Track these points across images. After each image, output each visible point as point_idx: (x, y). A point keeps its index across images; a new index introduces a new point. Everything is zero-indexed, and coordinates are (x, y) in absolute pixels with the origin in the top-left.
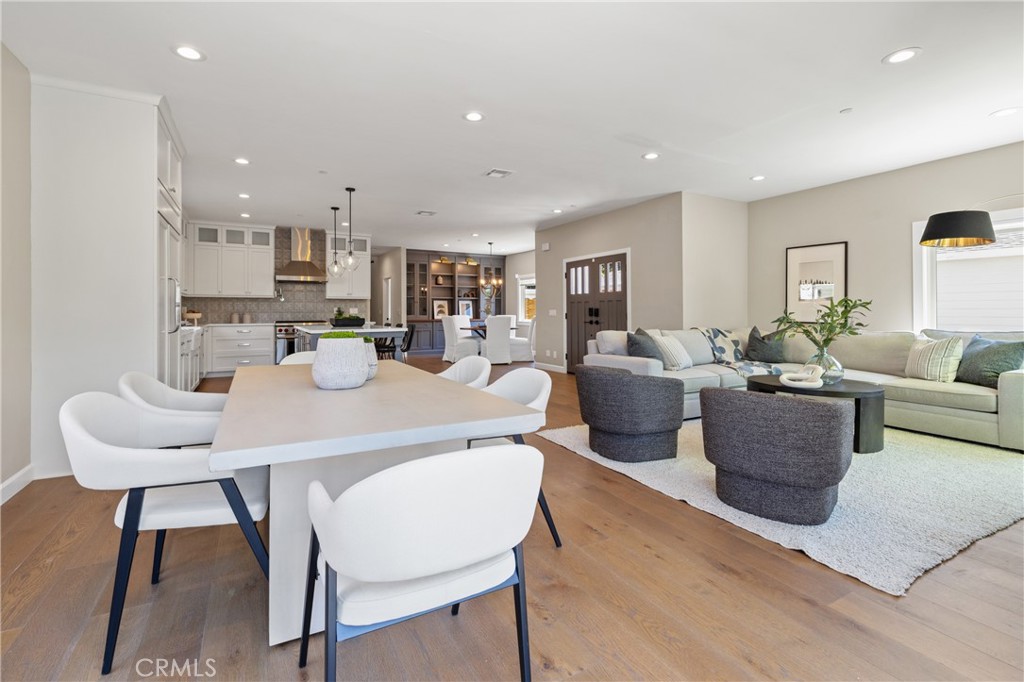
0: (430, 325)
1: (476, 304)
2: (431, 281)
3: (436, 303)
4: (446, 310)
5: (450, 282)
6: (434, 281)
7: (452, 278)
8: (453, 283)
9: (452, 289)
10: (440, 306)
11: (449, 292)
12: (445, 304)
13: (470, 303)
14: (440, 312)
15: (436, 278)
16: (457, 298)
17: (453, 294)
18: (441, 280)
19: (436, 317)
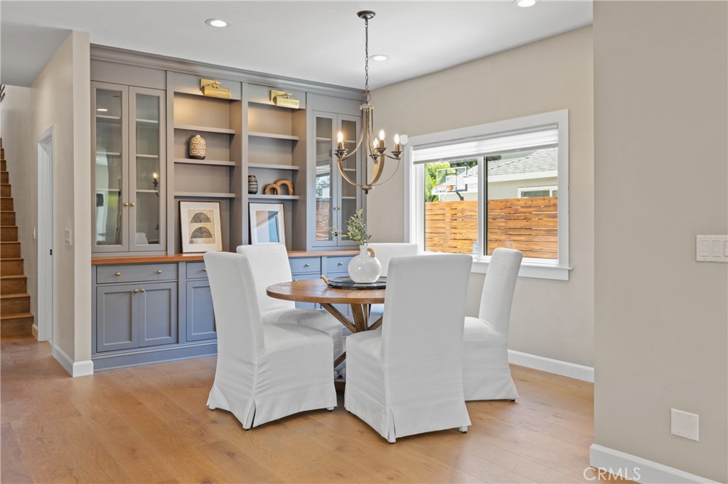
0: (168, 272)
1: (295, 210)
2: (172, 150)
3: (188, 209)
4: (216, 227)
5: (225, 152)
6: (183, 149)
7: (231, 139)
8: (235, 154)
9: (232, 171)
10: (197, 218)
11: (222, 179)
12: (213, 210)
13: (278, 208)
14: (200, 233)
15: (187, 137)
16: (245, 195)
17: (234, 184)
18: (200, 145)
19: (187, 247)
